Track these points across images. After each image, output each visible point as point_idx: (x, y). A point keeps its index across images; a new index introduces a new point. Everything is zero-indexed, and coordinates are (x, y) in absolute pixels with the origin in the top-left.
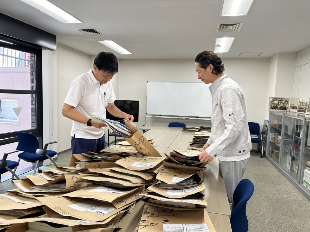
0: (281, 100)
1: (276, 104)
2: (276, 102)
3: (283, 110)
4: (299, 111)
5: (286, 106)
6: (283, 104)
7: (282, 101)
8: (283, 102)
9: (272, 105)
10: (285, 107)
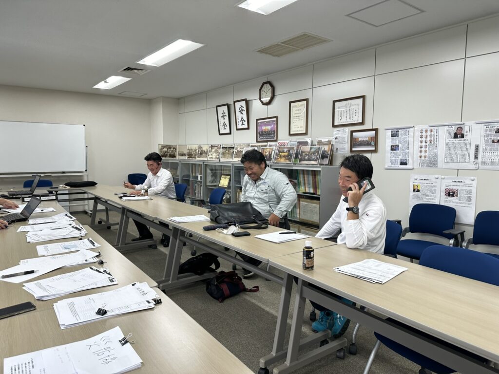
1: (165, 152)
2: (165, 149)
4: (189, 158)
5: (175, 154)
6: (172, 151)
7: (170, 148)
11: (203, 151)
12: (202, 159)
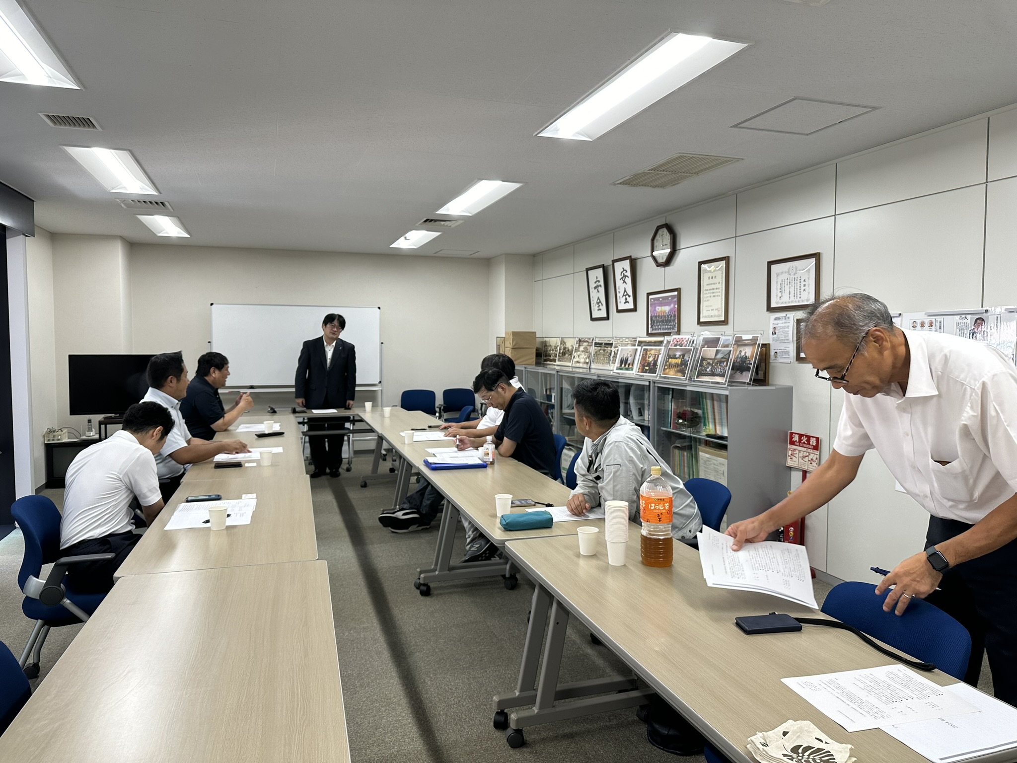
11: (567, 350)
12: (566, 363)
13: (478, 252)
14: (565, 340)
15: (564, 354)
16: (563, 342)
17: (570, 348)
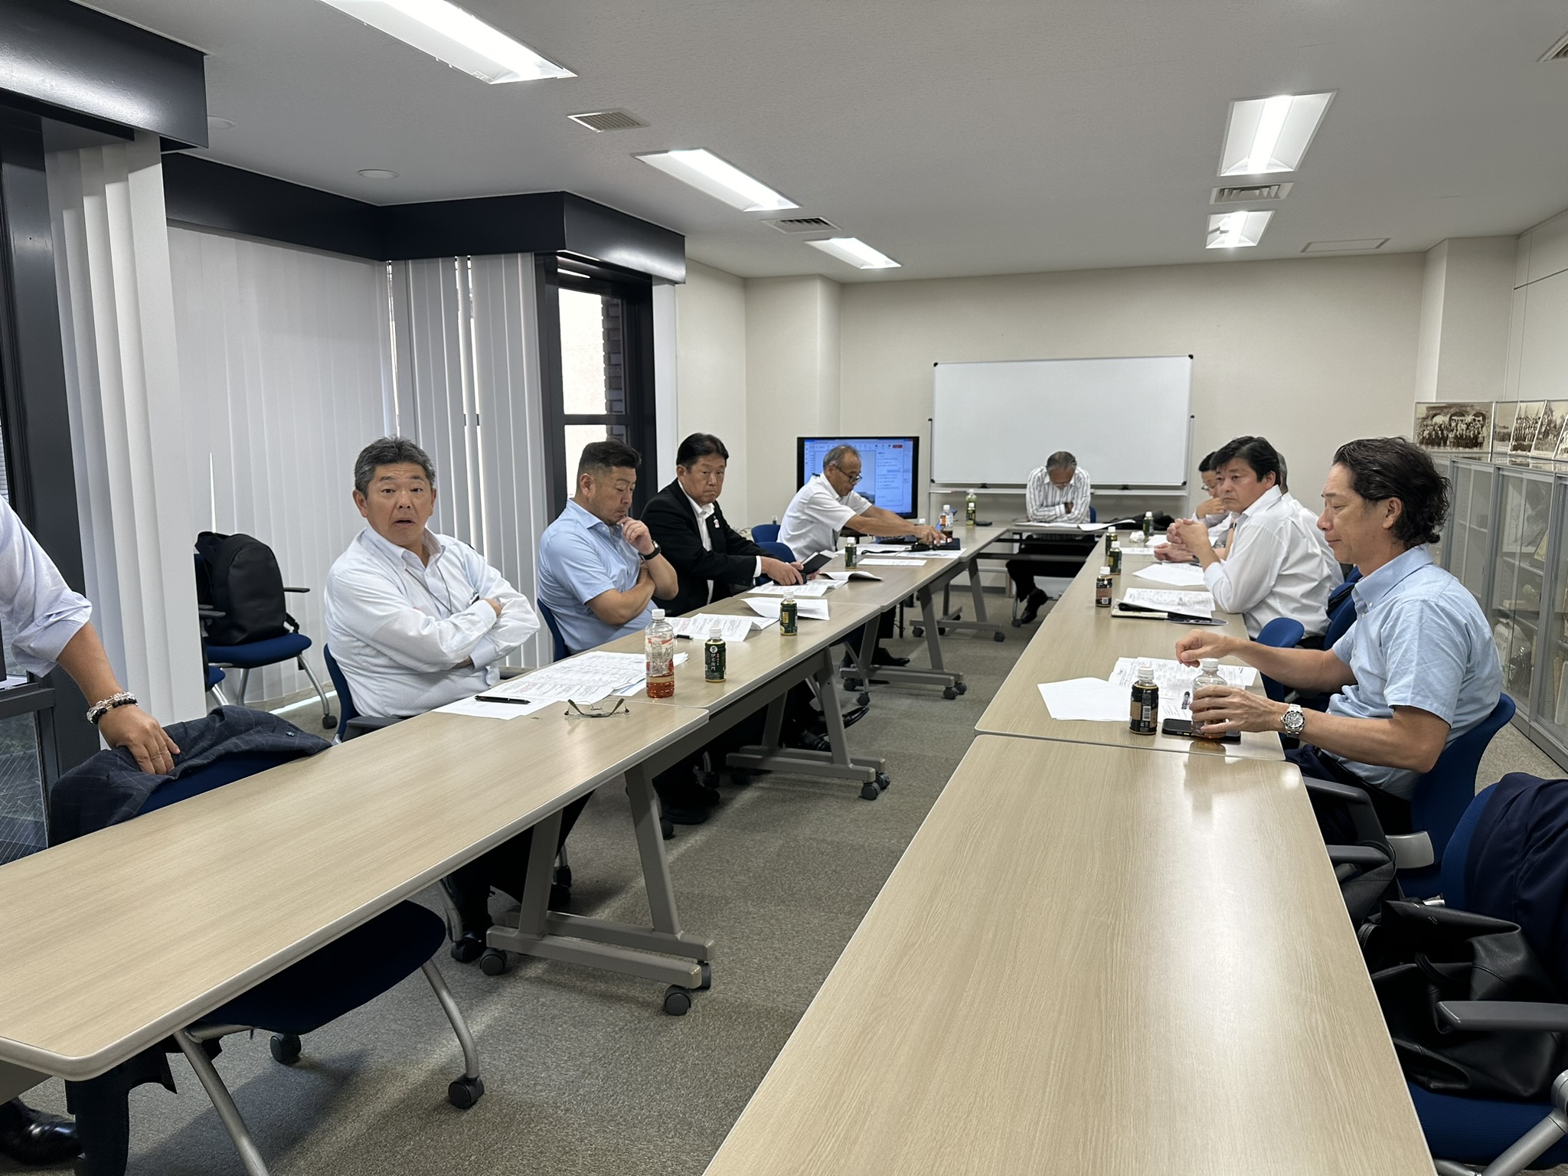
0: (1460, 410)
1: (1440, 427)
2: (1440, 419)
3: (1466, 446)
4: (1515, 448)
5: (1479, 433)
6: (1468, 425)
7: (1462, 414)
8: (1469, 419)
9: (1426, 432)
10: (1476, 437)
11: (1552, 425)
12: (1544, 452)
13: (1387, 240)
14: (1554, 406)
15: (1546, 434)
16: (1549, 411)
17: (1559, 422)
